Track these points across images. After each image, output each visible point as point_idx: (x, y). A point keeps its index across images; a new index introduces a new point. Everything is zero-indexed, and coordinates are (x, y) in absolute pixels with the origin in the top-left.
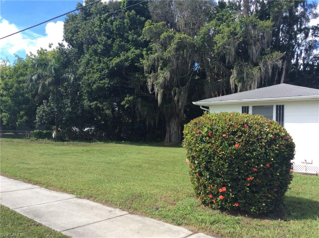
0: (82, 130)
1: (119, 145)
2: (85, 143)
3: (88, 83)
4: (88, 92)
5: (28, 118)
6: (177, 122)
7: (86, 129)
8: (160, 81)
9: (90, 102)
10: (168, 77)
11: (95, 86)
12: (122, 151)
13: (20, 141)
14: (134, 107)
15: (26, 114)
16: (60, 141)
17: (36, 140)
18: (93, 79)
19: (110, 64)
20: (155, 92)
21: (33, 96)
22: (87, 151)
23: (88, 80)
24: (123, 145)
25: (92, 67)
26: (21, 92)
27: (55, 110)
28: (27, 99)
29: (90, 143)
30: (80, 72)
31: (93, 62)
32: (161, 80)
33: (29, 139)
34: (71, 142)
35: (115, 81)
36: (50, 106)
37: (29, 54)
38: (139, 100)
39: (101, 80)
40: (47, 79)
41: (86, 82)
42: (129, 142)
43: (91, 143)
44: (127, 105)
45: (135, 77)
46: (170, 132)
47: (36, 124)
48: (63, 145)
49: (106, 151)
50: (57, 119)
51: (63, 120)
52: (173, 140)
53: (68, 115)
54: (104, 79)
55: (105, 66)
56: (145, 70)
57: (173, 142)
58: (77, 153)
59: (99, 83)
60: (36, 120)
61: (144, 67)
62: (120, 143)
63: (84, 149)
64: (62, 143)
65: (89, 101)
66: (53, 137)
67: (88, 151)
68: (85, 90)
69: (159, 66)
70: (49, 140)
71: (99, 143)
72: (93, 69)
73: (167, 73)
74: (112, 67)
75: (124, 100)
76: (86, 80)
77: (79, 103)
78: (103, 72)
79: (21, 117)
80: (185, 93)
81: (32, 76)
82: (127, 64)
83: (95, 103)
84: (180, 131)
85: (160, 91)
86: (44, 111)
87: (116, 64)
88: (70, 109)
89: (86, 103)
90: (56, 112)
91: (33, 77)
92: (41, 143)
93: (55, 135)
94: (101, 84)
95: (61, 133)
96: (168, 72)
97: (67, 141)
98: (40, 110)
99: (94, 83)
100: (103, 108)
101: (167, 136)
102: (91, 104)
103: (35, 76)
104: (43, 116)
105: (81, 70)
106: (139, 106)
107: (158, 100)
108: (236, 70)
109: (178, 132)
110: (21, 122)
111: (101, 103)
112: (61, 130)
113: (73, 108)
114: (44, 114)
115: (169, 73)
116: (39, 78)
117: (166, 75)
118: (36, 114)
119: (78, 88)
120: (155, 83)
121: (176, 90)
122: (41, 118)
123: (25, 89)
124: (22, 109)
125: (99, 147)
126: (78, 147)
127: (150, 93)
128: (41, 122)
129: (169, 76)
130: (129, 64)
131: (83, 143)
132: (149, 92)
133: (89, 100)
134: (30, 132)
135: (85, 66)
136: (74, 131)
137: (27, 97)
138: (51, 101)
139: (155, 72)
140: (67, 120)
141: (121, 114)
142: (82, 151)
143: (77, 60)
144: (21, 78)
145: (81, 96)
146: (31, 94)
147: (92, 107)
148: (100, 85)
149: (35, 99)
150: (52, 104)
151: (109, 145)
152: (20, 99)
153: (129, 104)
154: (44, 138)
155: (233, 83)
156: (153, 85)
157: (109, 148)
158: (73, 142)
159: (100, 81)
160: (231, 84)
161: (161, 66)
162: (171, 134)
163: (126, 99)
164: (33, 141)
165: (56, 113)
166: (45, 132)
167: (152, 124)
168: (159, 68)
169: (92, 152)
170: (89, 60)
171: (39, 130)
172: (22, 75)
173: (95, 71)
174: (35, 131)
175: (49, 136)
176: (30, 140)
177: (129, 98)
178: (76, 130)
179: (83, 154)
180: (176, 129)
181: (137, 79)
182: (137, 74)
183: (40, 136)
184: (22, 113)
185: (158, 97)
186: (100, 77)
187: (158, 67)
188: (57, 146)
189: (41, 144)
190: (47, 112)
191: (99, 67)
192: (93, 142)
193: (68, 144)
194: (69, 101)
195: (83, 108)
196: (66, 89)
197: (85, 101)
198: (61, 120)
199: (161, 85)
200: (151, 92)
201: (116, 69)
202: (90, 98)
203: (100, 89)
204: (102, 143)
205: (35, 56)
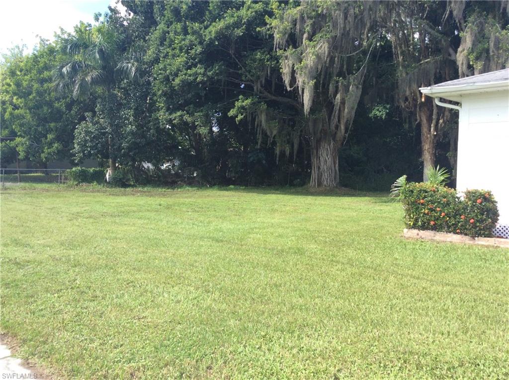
0: (158, 167)
1: (226, 193)
2: (164, 190)
3: (165, 77)
4: (165, 94)
5: (61, 145)
6: (332, 148)
7: (165, 166)
8: (308, 62)
9: (170, 114)
10: (325, 54)
11: (177, 81)
12: (236, 207)
13: (49, 187)
14: (254, 120)
15: (58, 139)
16: (119, 186)
17: (77, 185)
18: (174, 68)
19: (205, 33)
20: (298, 87)
21: (69, 107)
22: (168, 207)
23: (165, 69)
24: (234, 193)
25: (170, 46)
26: (47, 99)
27: (107, 130)
28: (59, 111)
29: (173, 189)
30: (149, 57)
31: (172, 34)
32: (310, 60)
33: (64, 183)
34: (139, 189)
35: (217, 68)
36: (97, 122)
37: (59, 32)
38: (264, 106)
39: (190, 68)
40: (89, 73)
41: (160, 74)
42: (244, 187)
43: (175, 190)
44: (240, 117)
45: (254, 60)
46: (319, 168)
47: (75, 156)
48: (125, 195)
49: (204, 206)
50: (112, 147)
51: (123, 149)
52: (325, 183)
53: (132, 139)
54: (195, 66)
55: (196, 39)
56: (275, 40)
57: (325, 186)
58: (148, 211)
59: (185, 74)
60: (74, 148)
61: (274, 35)
62: (227, 190)
63: (162, 202)
64: (123, 189)
65: (167, 111)
66: (108, 180)
67: (171, 205)
68: (159, 90)
69: (305, 32)
70: (99, 184)
71: (189, 190)
72: (173, 49)
73: (321, 46)
74: (209, 39)
75: (234, 107)
76: (160, 70)
77: (150, 117)
78: (193, 51)
79: (50, 145)
80: (357, 88)
81: (62, 67)
82: (239, 32)
83: (179, 113)
84: (337, 165)
85: (308, 83)
86: (88, 133)
87: (217, 33)
88: (134, 127)
89: (162, 115)
90: (110, 133)
91: (64, 70)
92: (85, 191)
93: (109, 175)
94: (190, 75)
95: (120, 173)
96: (324, 43)
97: (133, 186)
98: (80, 131)
99: (176, 75)
100: (193, 123)
101: (314, 174)
102: (173, 116)
103: (68, 66)
104: (86, 141)
105: (150, 54)
106: (263, 118)
107: (304, 102)
108: (471, 34)
109: (335, 166)
110: (49, 154)
111: (191, 114)
112: (120, 166)
113: (139, 127)
114: (88, 138)
115: (326, 45)
116: (75, 69)
117: (320, 51)
118: (73, 138)
119: (147, 89)
120: (297, 68)
121: (337, 82)
122: (83, 145)
123: (52, 93)
124: (50, 131)
125: (190, 197)
126: (152, 198)
127: (289, 89)
128: (83, 152)
129: (327, 53)
130: (242, 32)
131: (160, 190)
132: (286, 88)
133: (168, 109)
134: (64, 171)
135: (158, 45)
136: (145, 168)
137: (57, 108)
138: (101, 115)
139: (295, 47)
140: (130, 149)
141: (226, 136)
142: (159, 207)
143: (144, 39)
144: (46, 74)
145: (153, 103)
146: (65, 102)
147: (174, 122)
148: (187, 77)
149: (72, 112)
150: (102, 118)
151: (208, 193)
152: (45, 111)
153: (244, 115)
154: (90, 182)
155: (464, 62)
156: (293, 72)
157: (209, 199)
158: (143, 188)
159: (187, 69)
160: (459, 63)
161: (309, 32)
162: (320, 170)
163: (238, 104)
164: (72, 187)
165: (110, 136)
166: (91, 170)
167: (288, 153)
168: (305, 36)
169: (176, 207)
170: (165, 33)
171: (81, 167)
172: (47, 68)
173: (177, 51)
174: (74, 169)
175: (99, 177)
176: (65, 185)
177: (243, 102)
178: (148, 167)
179: (159, 215)
180: (330, 161)
181: (259, 63)
182: (259, 53)
183: (84, 178)
184: (50, 136)
185: (304, 98)
186: (187, 63)
187: (303, 35)
188: (111, 196)
189: (84, 193)
190: (92, 133)
191: (183, 42)
192: (178, 188)
193: (133, 193)
194: (132, 112)
195: (157, 125)
196: (126, 92)
197: (162, 113)
198: (120, 148)
199: (309, 72)
200: (290, 87)
201: (217, 43)
202: (169, 105)
203: (188, 85)
204: (194, 189)
205: (69, 35)
